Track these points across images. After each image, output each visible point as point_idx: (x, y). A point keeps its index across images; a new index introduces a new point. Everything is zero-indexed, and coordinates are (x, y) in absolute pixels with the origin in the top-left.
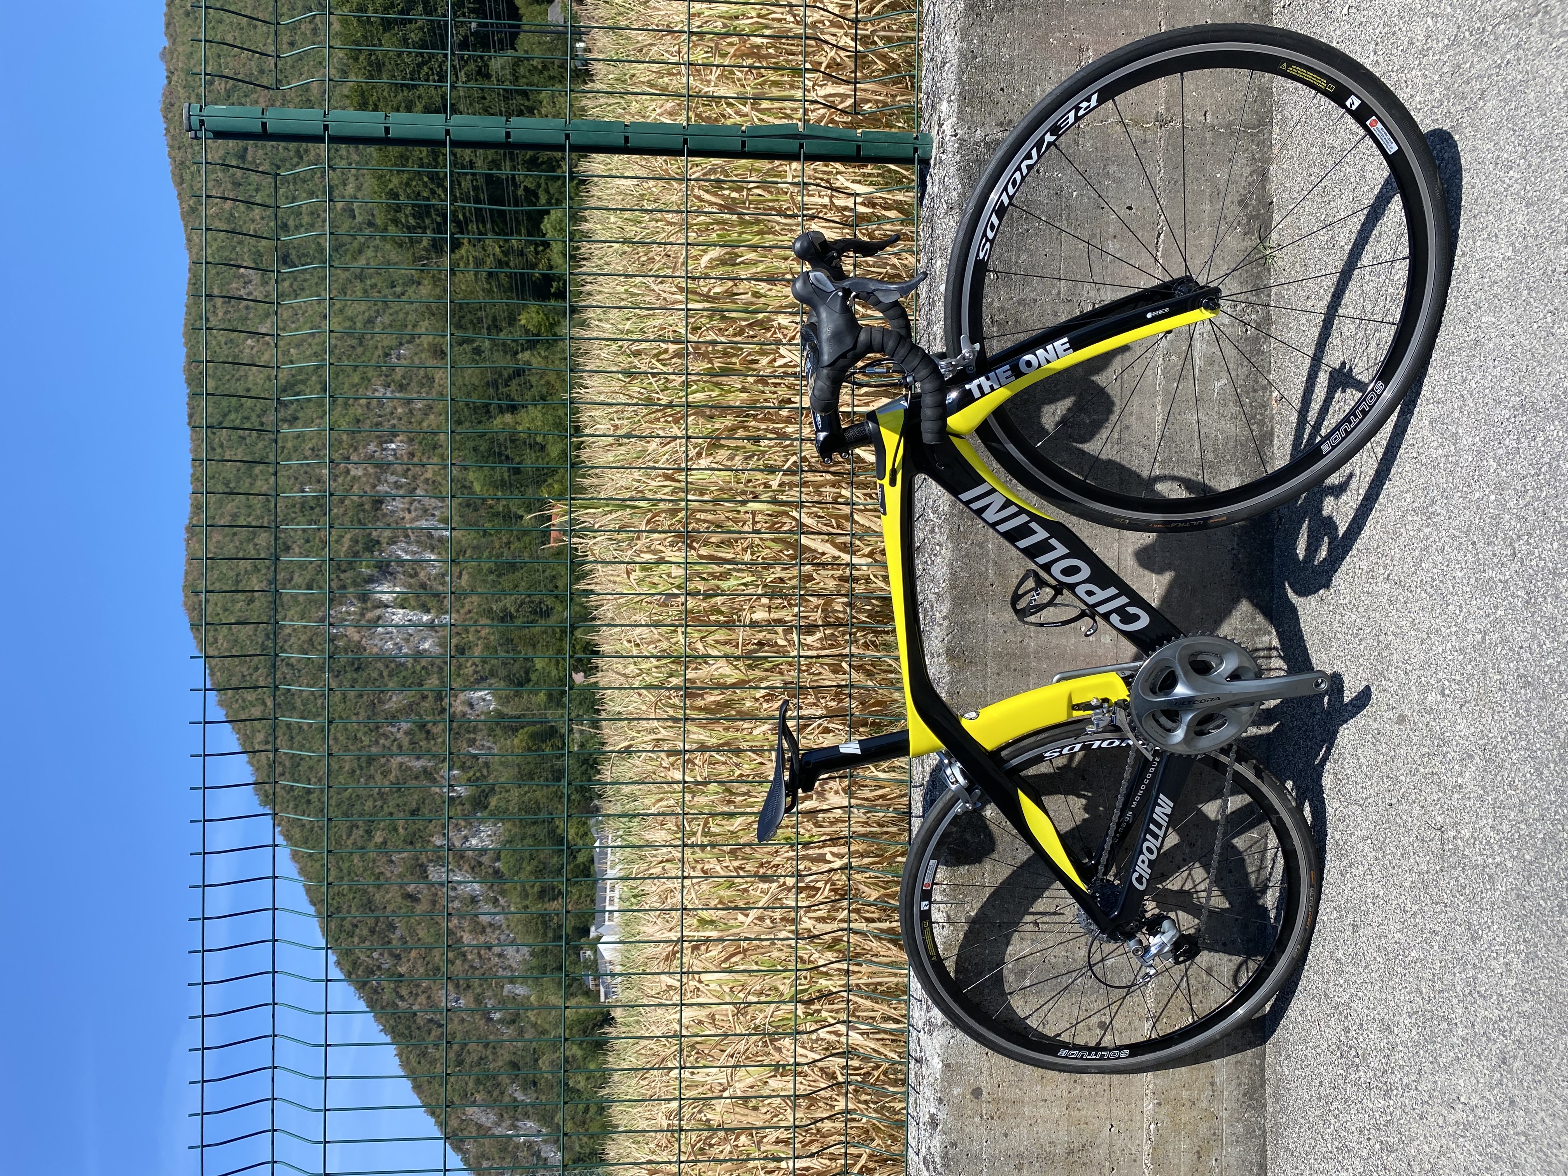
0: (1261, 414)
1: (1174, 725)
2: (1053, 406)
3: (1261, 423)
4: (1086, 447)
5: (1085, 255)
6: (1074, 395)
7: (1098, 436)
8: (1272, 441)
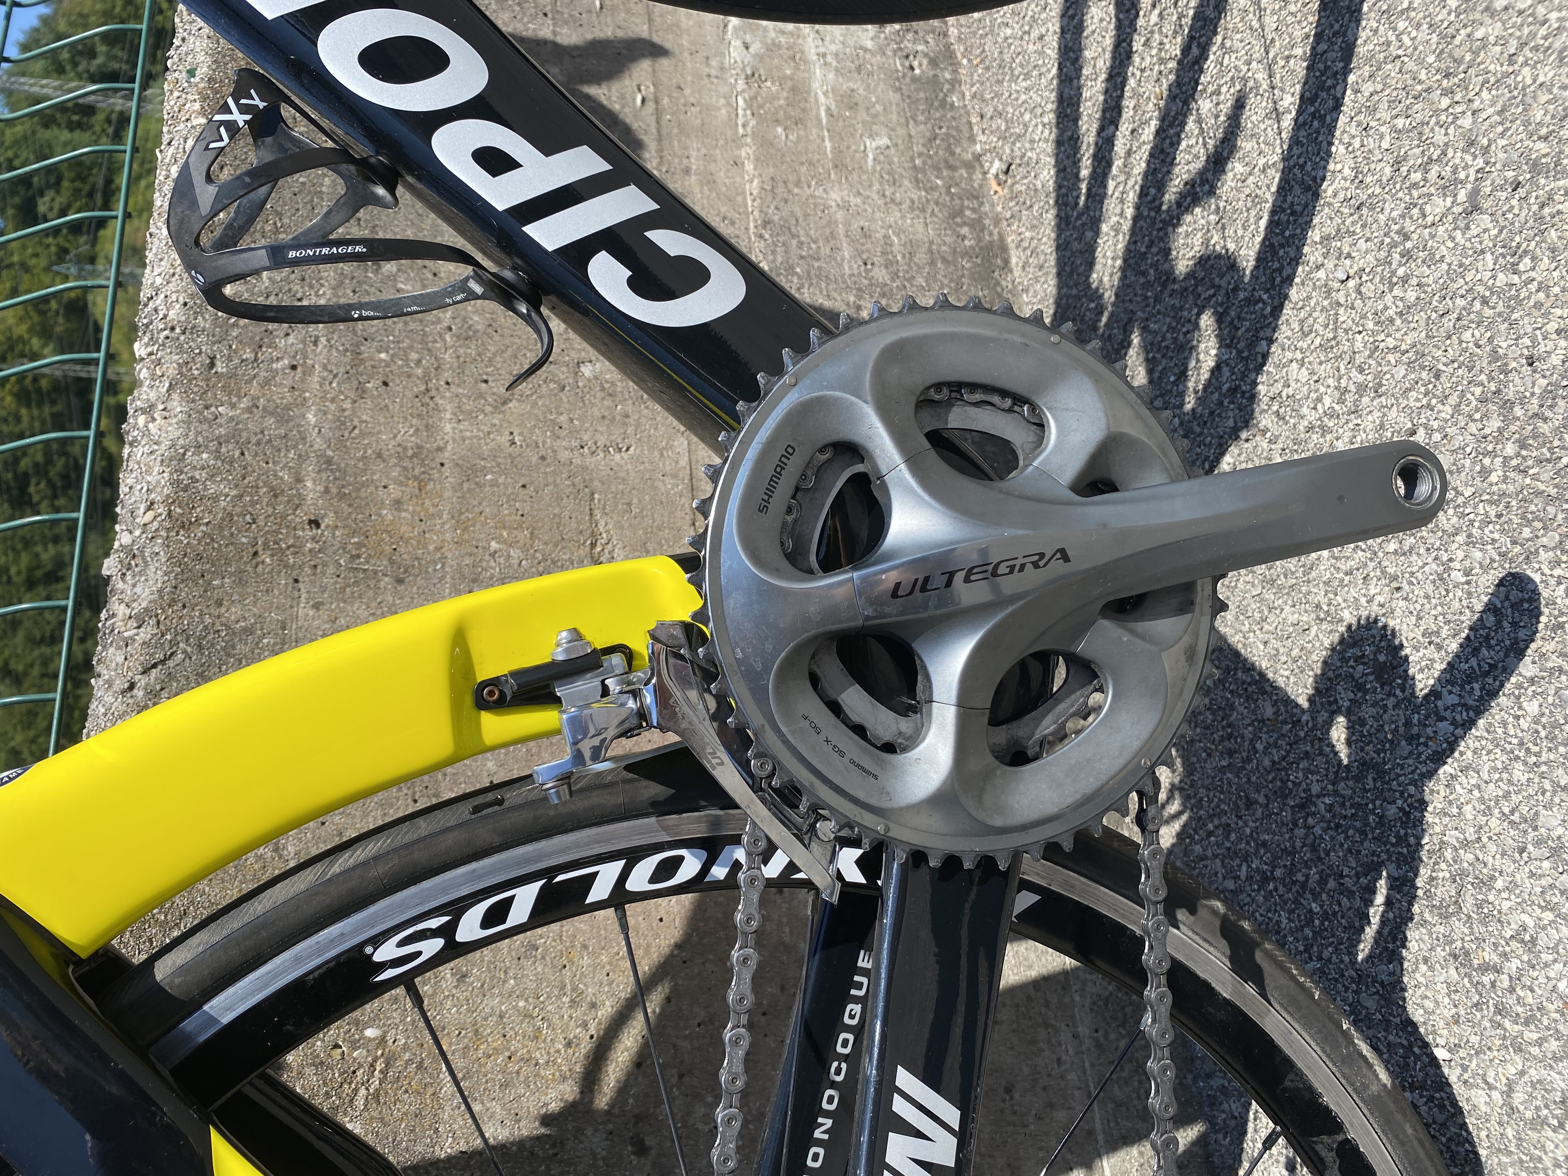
0: (974, 210)
1: (905, 725)
3: (977, 225)
8: (1007, 262)
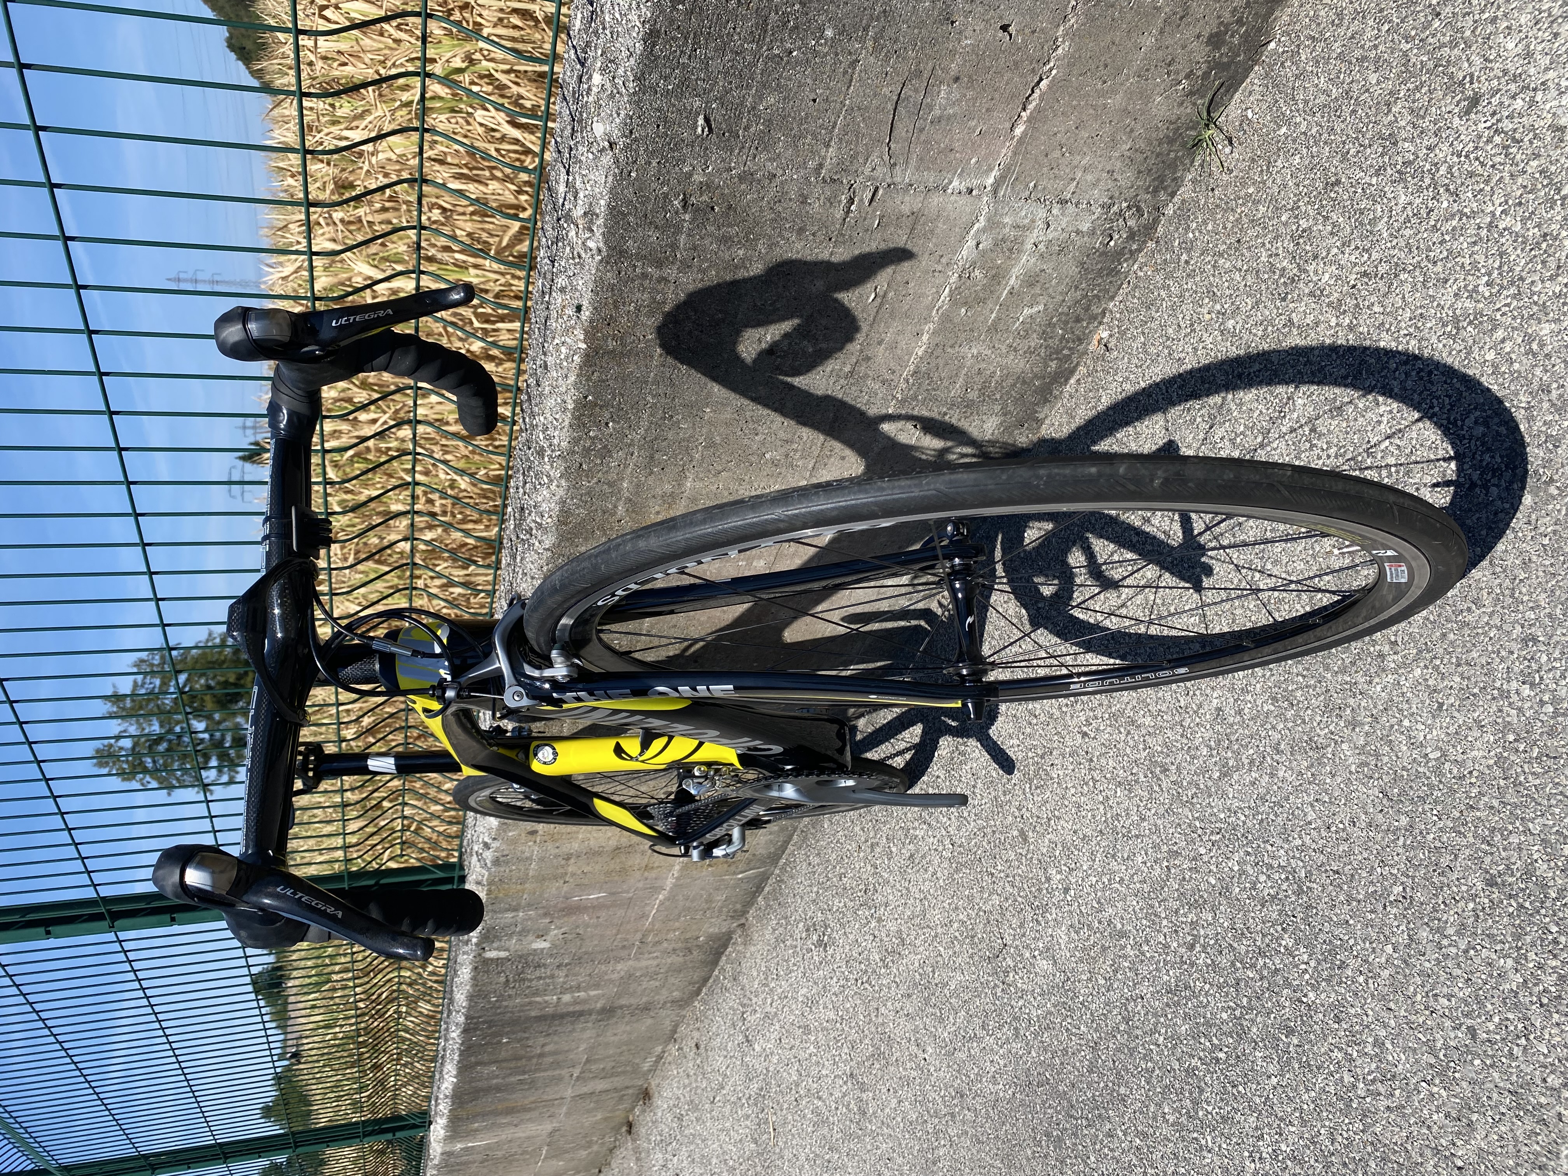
0: (1070, 349)
2: (761, 331)
4: (798, 381)
5: (890, 107)
6: (801, 316)
7: (820, 368)
